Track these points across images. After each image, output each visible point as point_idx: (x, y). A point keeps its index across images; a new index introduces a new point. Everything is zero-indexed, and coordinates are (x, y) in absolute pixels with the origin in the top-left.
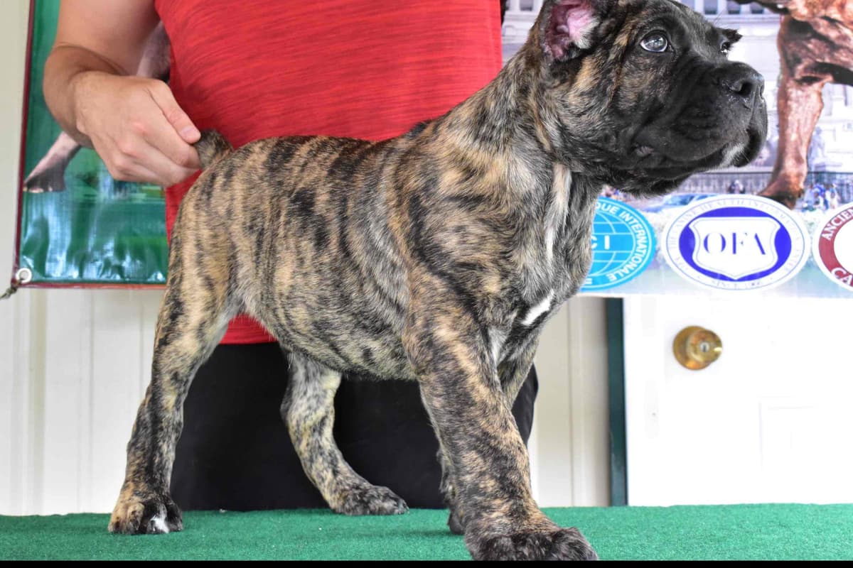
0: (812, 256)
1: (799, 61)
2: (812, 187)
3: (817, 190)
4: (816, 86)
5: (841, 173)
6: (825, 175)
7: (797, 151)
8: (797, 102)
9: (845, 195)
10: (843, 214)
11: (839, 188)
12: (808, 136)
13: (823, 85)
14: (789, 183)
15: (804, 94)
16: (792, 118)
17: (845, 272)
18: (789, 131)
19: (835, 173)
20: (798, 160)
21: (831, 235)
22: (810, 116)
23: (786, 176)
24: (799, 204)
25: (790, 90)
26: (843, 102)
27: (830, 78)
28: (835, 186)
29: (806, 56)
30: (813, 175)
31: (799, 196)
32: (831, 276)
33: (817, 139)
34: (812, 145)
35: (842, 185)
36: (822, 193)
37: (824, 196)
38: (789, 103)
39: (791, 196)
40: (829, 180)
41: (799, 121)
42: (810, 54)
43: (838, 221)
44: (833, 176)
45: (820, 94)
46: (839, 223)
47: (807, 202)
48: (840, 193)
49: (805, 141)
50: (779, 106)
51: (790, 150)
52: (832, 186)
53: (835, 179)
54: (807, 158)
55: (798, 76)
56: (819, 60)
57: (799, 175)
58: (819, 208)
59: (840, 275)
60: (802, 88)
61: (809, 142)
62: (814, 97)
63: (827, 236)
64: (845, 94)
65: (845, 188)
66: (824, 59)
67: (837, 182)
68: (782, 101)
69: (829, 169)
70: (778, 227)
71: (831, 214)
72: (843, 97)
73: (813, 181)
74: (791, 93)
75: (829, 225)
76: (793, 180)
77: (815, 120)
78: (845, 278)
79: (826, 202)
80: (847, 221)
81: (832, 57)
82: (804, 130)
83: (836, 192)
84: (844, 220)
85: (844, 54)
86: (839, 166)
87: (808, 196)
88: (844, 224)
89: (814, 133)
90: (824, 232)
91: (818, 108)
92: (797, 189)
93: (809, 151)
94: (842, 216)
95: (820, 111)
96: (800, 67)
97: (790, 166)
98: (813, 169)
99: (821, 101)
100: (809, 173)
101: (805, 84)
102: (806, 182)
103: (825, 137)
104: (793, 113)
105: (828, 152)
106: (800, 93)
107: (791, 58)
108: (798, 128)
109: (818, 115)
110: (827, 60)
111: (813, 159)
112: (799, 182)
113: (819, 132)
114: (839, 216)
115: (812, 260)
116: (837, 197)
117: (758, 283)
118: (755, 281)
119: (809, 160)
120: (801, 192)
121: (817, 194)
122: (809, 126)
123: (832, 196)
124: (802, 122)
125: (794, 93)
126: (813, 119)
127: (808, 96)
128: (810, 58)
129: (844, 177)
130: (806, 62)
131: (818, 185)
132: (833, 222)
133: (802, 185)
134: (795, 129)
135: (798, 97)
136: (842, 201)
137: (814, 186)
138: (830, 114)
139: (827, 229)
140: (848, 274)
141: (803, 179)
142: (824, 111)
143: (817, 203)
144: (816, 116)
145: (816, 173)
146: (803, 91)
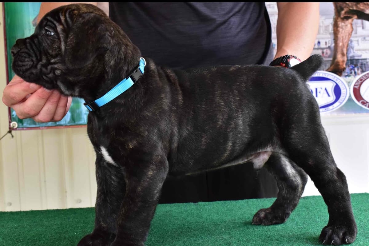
0: (350, 96)
1: (342, 9)
2: (349, 66)
3: (351, 67)
4: (350, 20)
5: (362, 59)
6: (354, 61)
7: (342, 51)
8: (342, 28)
9: (364, 69)
10: (363, 77)
11: (361, 66)
12: (347, 44)
13: (353, 20)
14: (339, 65)
15: (345, 24)
16: (340, 36)
17: (365, 102)
18: (338, 42)
19: (358, 60)
20: (343, 55)
21: (358, 86)
22: (347, 34)
23: (338, 62)
24: (344, 74)
25: (339, 23)
26: (361, 28)
27: (356, 17)
28: (359, 65)
29: (346, 7)
30: (349, 61)
31: (344, 70)
32: (359, 104)
33: (351, 45)
34: (348, 48)
35: (362, 64)
36: (353, 69)
37: (354, 70)
38: (339, 29)
39: (340, 71)
40: (356, 62)
41: (343, 37)
42: (347, 6)
43: (361, 80)
44: (358, 61)
45: (352, 24)
46: (362, 81)
47: (347, 73)
48: (361, 68)
49: (346, 46)
50: (334, 30)
51: (339, 50)
52: (358, 65)
53: (359, 62)
54: (347, 53)
55: (342, 16)
56: (351, 8)
57: (343, 61)
58: (352, 75)
59: (363, 103)
60: (344, 22)
61: (347, 46)
62: (349, 26)
63: (356, 87)
64: (362, 24)
65: (363, 66)
66: (353, 8)
67: (360, 63)
68: (335, 28)
69: (356, 58)
70: (335, 84)
71: (358, 77)
72: (361, 25)
73: (349, 63)
74: (339, 24)
75: (357, 82)
76: (341, 63)
77: (350, 36)
78: (365, 104)
79: (355, 73)
80: (365, 80)
81: (357, 7)
82: (345, 41)
83: (359, 68)
84: (364, 79)
85: (362, 5)
86: (361, 56)
87: (347, 70)
88: (364, 81)
89: (349, 42)
90: (355, 85)
91: (351, 31)
92: (342, 68)
93: (347, 50)
94: (363, 78)
95: (352, 32)
96: (343, 12)
97: (339, 58)
98: (349, 58)
99: (352, 28)
100: (348, 60)
101: (345, 20)
102: (346, 64)
103: (354, 44)
104: (340, 33)
105: (356, 50)
106: (343, 24)
107: (339, 8)
108: (343, 40)
109: (351, 34)
110: (355, 8)
111: (349, 54)
112: (343, 64)
113: (351, 41)
114: (362, 78)
115: (350, 97)
116: (360, 70)
117: (328, 109)
118: (327, 108)
119: (348, 54)
120: (344, 69)
121: (351, 69)
122: (347, 39)
123: (358, 70)
124: (344, 37)
125: (341, 24)
126: (349, 36)
127: (346, 25)
128: (347, 7)
129: (363, 61)
130: (346, 10)
131: (351, 65)
132: (359, 81)
133: (344, 66)
134: (341, 41)
135: (342, 26)
136: (363, 71)
137: (350, 66)
138: (356, 33)
139: (356, 84)
140: (367, 102)
141: (345, 63)
142: (353, 32)
143: (351, 73)
144: (350, 34)
145: (351, 60)
146: (344, 23)
